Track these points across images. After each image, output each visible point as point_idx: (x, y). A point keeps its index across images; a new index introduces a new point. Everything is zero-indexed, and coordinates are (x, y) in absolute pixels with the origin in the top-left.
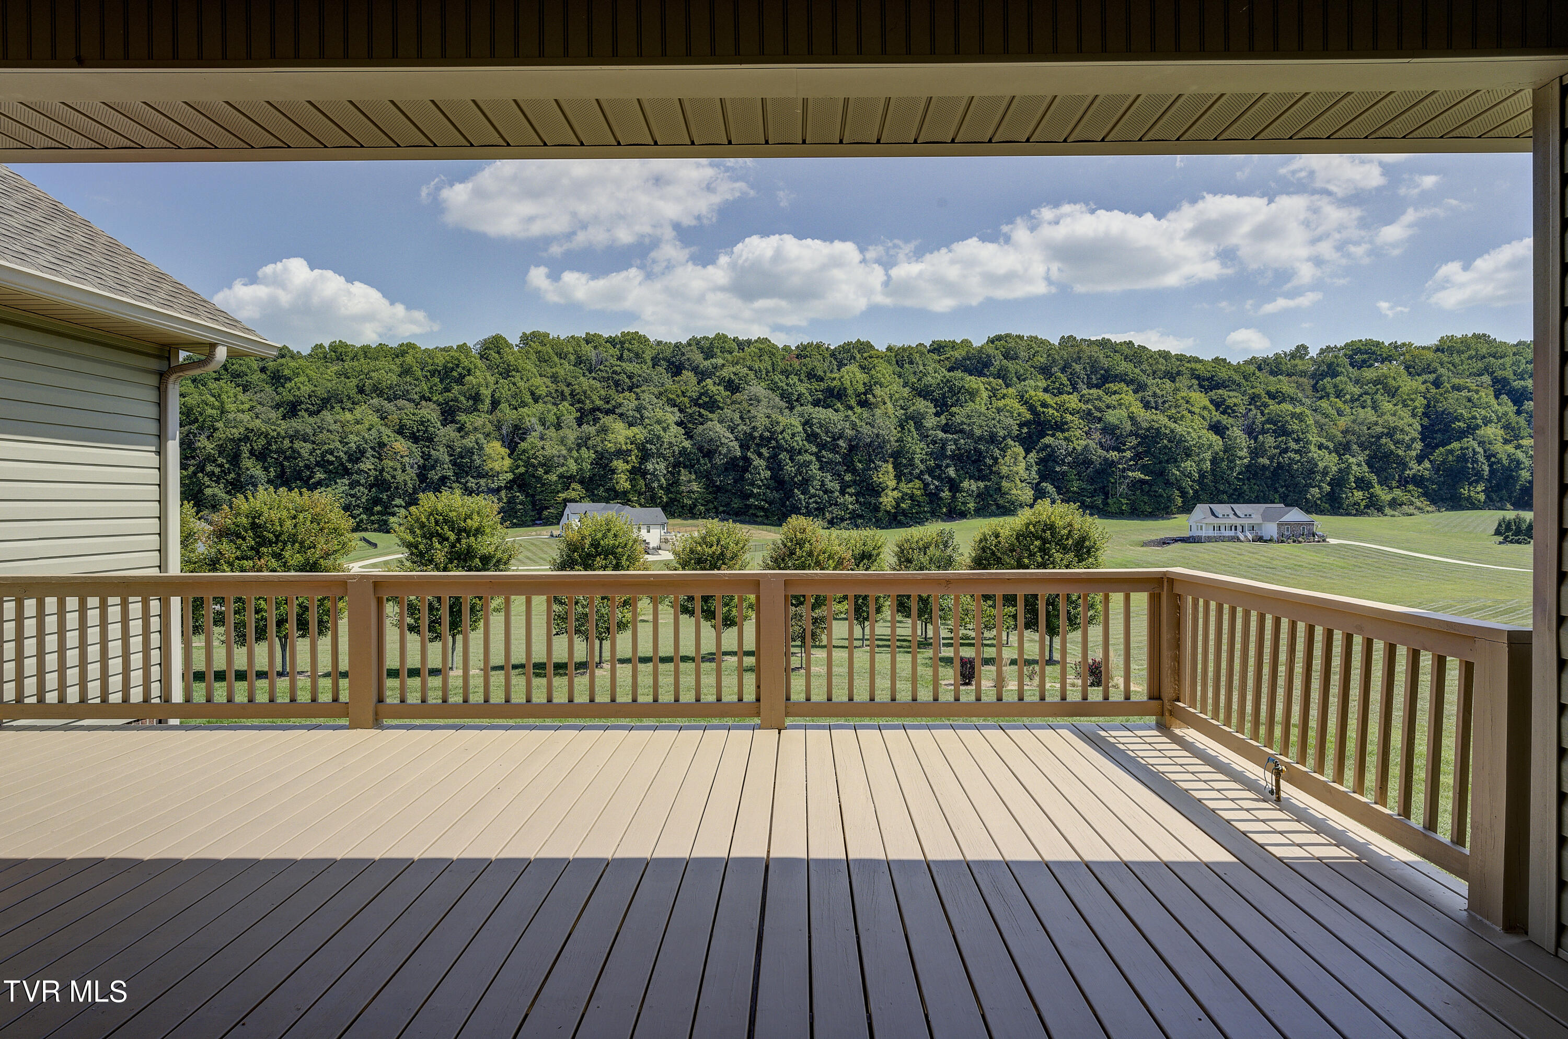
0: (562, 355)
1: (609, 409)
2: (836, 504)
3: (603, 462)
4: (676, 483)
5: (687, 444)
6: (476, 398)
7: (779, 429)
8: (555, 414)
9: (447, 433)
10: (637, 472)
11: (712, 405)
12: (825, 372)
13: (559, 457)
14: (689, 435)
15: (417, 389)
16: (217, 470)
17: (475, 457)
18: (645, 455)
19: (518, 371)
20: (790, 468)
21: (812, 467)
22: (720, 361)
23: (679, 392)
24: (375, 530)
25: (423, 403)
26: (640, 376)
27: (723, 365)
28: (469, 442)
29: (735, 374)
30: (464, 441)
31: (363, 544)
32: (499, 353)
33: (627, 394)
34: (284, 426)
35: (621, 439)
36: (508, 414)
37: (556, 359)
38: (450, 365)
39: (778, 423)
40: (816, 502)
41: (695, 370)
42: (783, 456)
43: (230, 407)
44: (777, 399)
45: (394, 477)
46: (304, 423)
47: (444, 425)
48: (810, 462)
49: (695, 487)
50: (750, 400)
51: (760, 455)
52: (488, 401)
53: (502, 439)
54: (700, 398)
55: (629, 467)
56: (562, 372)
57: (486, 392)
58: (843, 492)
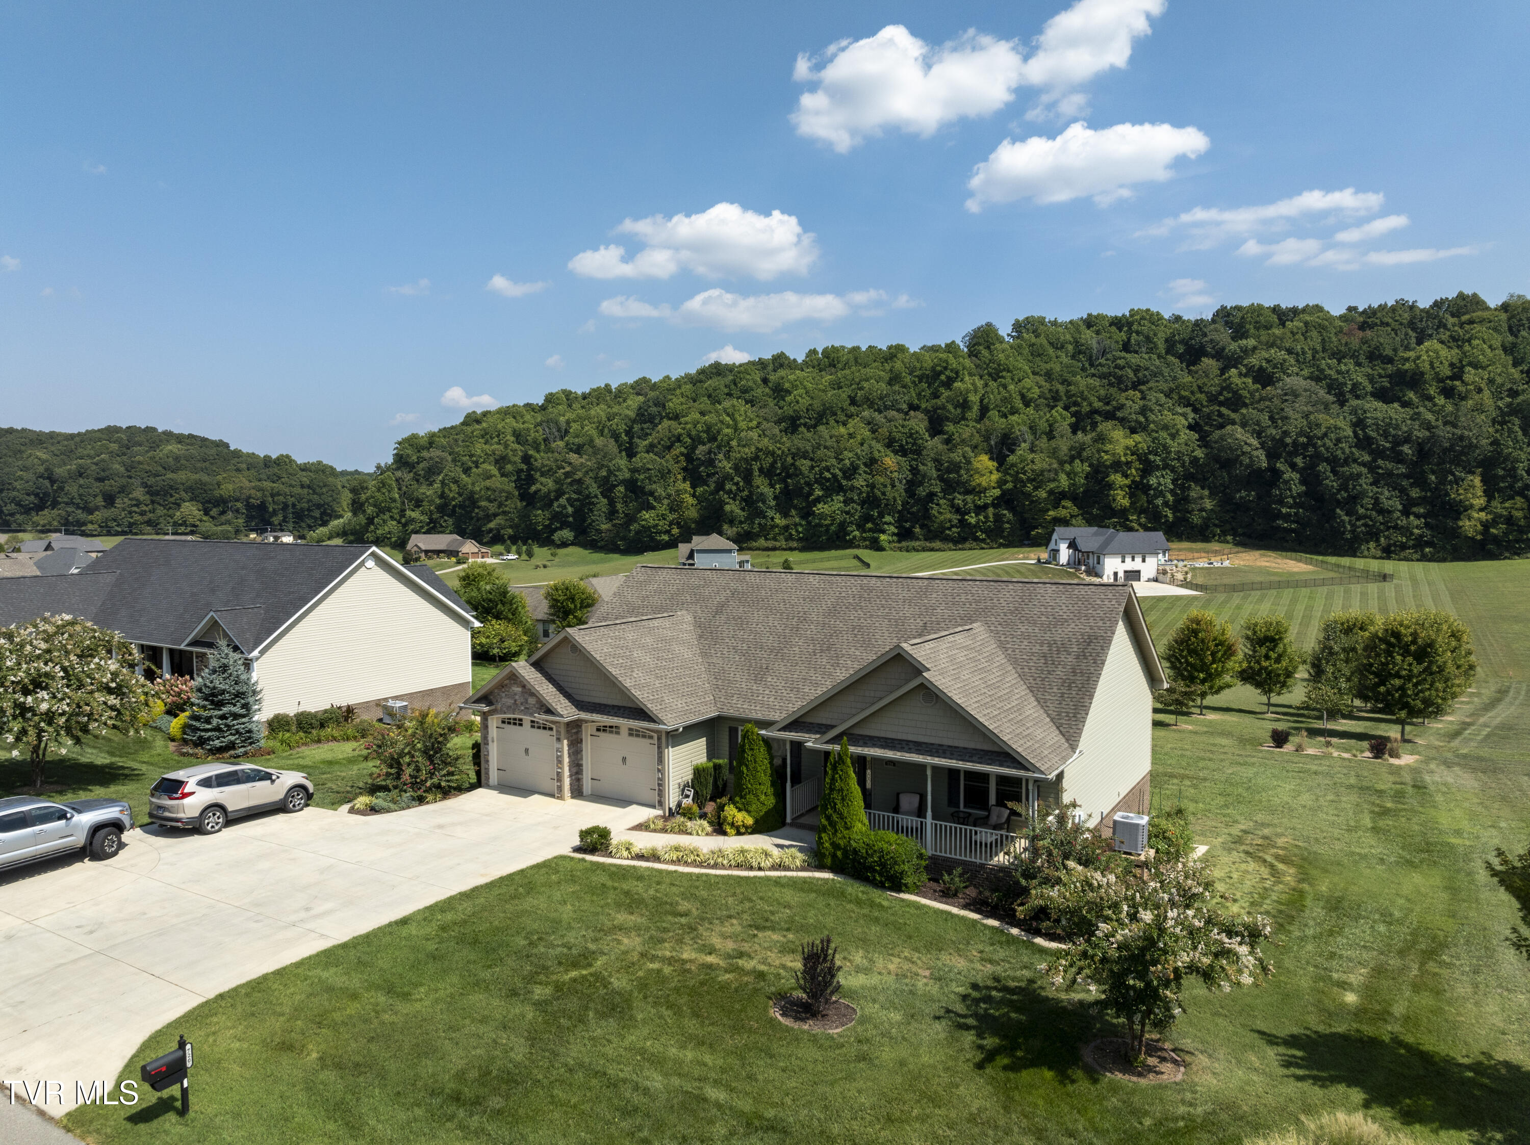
0: (1059, 346)
1: (1109, 411)
2: (1396, 527)
3: (1099, 474)
4: (1186, 499)
5: (1199, 453)
6: (965, 405)
7: (1319, 432)
8: (1047, 421)
9: (934, 444)
10: (1138, 489)
11: (1236, 402)
12: (1395, 350)
13: (1050, 471)
14: (1204, 441)
15: (906, 398)
16: (734, 488)
17: (962, 472)
18: (1148, 468)
19: (1008, 371)
20: (1331, 482)
21: (1362, 481)
22: (1251, 342)
23: (1195, 388)
24: (866, 547)
25: (912, 413)
26: (1147, 369)
27: (1255, 348)
28: (956, 456)
29: (1268, 361)
30: (952, 455)
31: (856, 562)
32: (988, 348)
33: (1131, 392)
34: (787, 443)
35: (1120, 450)
36: (995, 421)
37: (1051, 351)
38: (939, 368)
39: (1318, 426)
40: (1365, 525)
41: (1219, 354)
42: (1323, 467)
43: (742, 425)
44: (1322, 393)
45: (884, 494)
46: (803, 439)
47: (932, 436)
48: (1359, 475)
49: (1208, 504)
50: (1286, 394)
51: (1293, 466)
52: (976, 408)
53: (989, 451)
54: (1220, 394)
55: (1127, 482)
56: (1057, 368)
57: (974, 398)
58: (1406, 512)
